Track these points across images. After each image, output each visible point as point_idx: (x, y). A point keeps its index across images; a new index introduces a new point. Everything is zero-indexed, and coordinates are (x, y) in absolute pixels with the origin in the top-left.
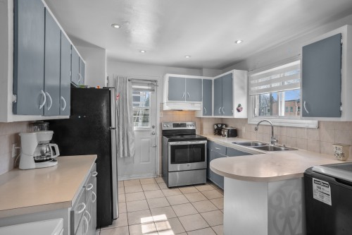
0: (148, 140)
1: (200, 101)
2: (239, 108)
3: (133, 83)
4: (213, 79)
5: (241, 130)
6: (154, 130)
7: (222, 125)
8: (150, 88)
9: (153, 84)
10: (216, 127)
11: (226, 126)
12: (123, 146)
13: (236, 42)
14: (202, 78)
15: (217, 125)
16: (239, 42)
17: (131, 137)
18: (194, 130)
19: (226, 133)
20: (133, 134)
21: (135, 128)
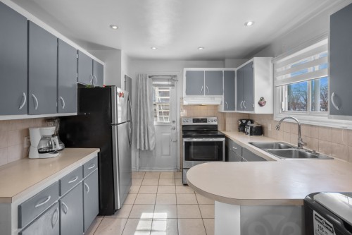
0: (168, 134)
1: (222, 94)
2: (262, 102)
3: (154, 80)
4: (236, 70)
5: (267, 128)
6: (174, 125)
7: (247, 120)
8: (170, 83)
9: (173, 78)
10: (240, 123)
11: (252, 122)
12: (144, 140)
13: (246, 24)
14: (223, 69)
15: (241, 120)
16: (250, 24)
17: (151, 131)
18: (216, 126)
19: (249, 131)
20: (153, 129)
21: (155, 123)
